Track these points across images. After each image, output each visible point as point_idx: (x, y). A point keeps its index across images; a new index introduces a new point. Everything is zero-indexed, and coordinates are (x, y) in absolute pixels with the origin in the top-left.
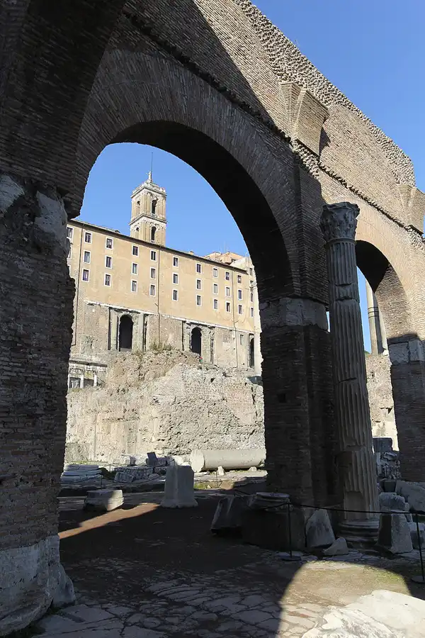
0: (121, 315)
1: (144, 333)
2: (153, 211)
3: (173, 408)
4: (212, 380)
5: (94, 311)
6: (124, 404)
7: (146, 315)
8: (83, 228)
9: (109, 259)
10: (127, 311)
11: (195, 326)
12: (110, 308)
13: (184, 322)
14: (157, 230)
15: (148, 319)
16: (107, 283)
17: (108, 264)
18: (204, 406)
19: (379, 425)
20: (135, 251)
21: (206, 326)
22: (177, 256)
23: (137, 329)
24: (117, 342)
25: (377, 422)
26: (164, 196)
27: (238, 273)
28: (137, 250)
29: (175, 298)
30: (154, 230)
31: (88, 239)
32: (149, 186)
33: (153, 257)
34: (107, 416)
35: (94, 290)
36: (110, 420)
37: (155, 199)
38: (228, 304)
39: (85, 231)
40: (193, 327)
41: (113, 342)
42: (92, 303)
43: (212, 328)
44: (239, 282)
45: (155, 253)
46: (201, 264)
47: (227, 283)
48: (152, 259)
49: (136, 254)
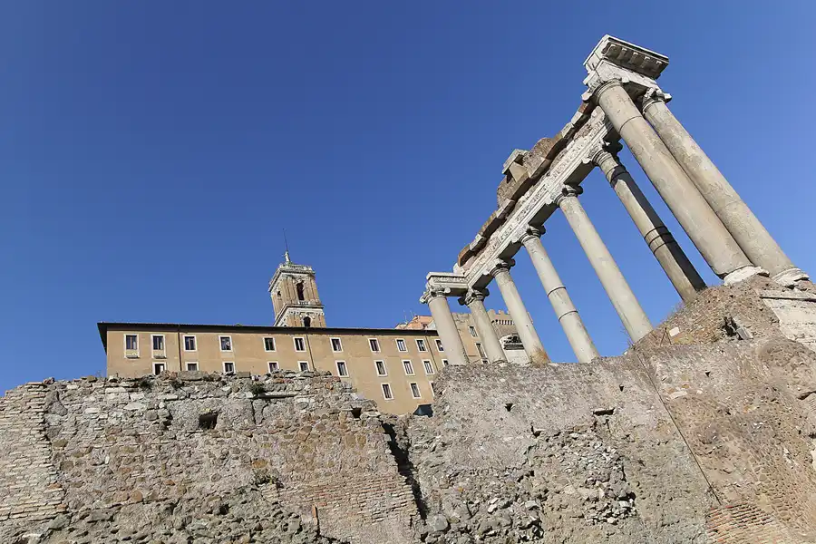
2: (301, 297)
8: (179, 331)
9: (229, 365)
14: (312, 320)
20: (269, 345)
22: (336, 337)
26: (311, 275)
27: (435, 338)
28: (271, 344)
30: (307, 320)
31: (190, 345)
32: (287, 267)
33: (300, 347)
37: (299, 281)
39: (184, 335)
45: (301, 340)
46: (376, 338)
47: (424, 356)
48: (298, 349)
49: (272, 349)
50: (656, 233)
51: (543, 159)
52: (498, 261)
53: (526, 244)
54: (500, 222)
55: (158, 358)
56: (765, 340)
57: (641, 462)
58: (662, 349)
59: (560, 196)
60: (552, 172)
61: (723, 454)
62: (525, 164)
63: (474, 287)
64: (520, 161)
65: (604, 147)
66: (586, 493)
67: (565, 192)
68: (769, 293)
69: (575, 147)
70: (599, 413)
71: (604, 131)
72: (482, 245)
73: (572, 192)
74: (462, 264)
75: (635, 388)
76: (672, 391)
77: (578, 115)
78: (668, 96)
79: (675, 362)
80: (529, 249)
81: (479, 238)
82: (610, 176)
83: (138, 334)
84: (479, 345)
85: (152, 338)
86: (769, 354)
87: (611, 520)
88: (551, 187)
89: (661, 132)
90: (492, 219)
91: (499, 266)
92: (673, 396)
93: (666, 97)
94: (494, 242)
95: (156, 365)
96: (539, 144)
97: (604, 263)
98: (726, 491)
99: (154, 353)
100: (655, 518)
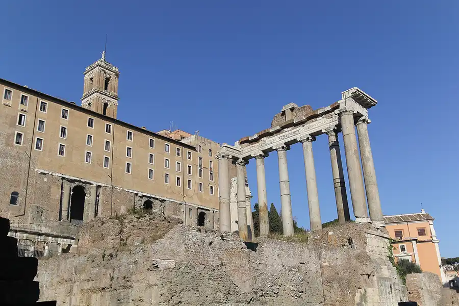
0: (74, 185)
1: (97, 204)
2: (106, 88)
3: (173, 274)
4: (211, 243)
5: (45, 180)
6: (110, 271)
7: (99, 187)
8: (38, 96)
9: (64, 129)
10: (80, 181)
11: (146, 199)
12: (63, 178)
13: (136, 194)
14: (109, 106)
15: (101, 190)
16: (61, 153)
17: (63, 134)
18: (203, 272)
19: (360, 292)
20: (91, 123)
21: (157, 199)
22: (131, 131)
23: (89, 199)
24: (68, 213)
25: (359, 288)
26: (117, 75)
27: (188, 150)
28: (92, 123)
29: (128, 171)
30: (106, 105)
31: (43, 108)
32: (103, 64)
33: (108, 130)
34: (88, 286)
35: (47, 160)
36: (92, 290)
37: (108, 76)
38: (178, 179)
39: (41, 100)
40: (145, 199)
41: (64, 213)
42: (43, 172)
43: (163, 201)
44: (189, 158)
45: (110, 126)
46: (154, 139)
47: (178, 159)
48: (107, 131)
49: (92, 126)
50: (339, 180)
51: (304, 118)
52: (261, 153)
53: (279, 152)
54: (270, 134)
55: (22, 110)
56: (359, 251)
57: (308, 282)
58: (326, 247)
59: (305, 140)
60: (306, 125)
61: (331, 287)
62: (294, 112)
63: (243, 159)
64: (292, 110)
65: (334, 129)
66: (292, 288)
67: (308, 139)
68: (369, 231)
69: (321, 121)
70: (300, 263)
71: (337, 123)
72: (256, 140)
73: (311, 140)
74: (241, 143)
75: (314, 258)
76: (324, 262)
77: (329, 108)
78: (369, 121)
79: (329, 252)
80: (280, 155)
81: (256, 136)
82: (331, 144)
83: (13, 90)
84: (211, 162)
85: (21, 96)
86: (358, 257)
87: (296, 297)
88: (302, 132)
89: (360, 138)
90: (267, 131)
91: (261, 155)
92: (324, 264)
93: (368, 122)
94: (263, 142)
95: (20, 115)
96: (305, 107)
97: (311, 181)
98: (328, 298)
99: (20, 107)
100: (307, 300)
